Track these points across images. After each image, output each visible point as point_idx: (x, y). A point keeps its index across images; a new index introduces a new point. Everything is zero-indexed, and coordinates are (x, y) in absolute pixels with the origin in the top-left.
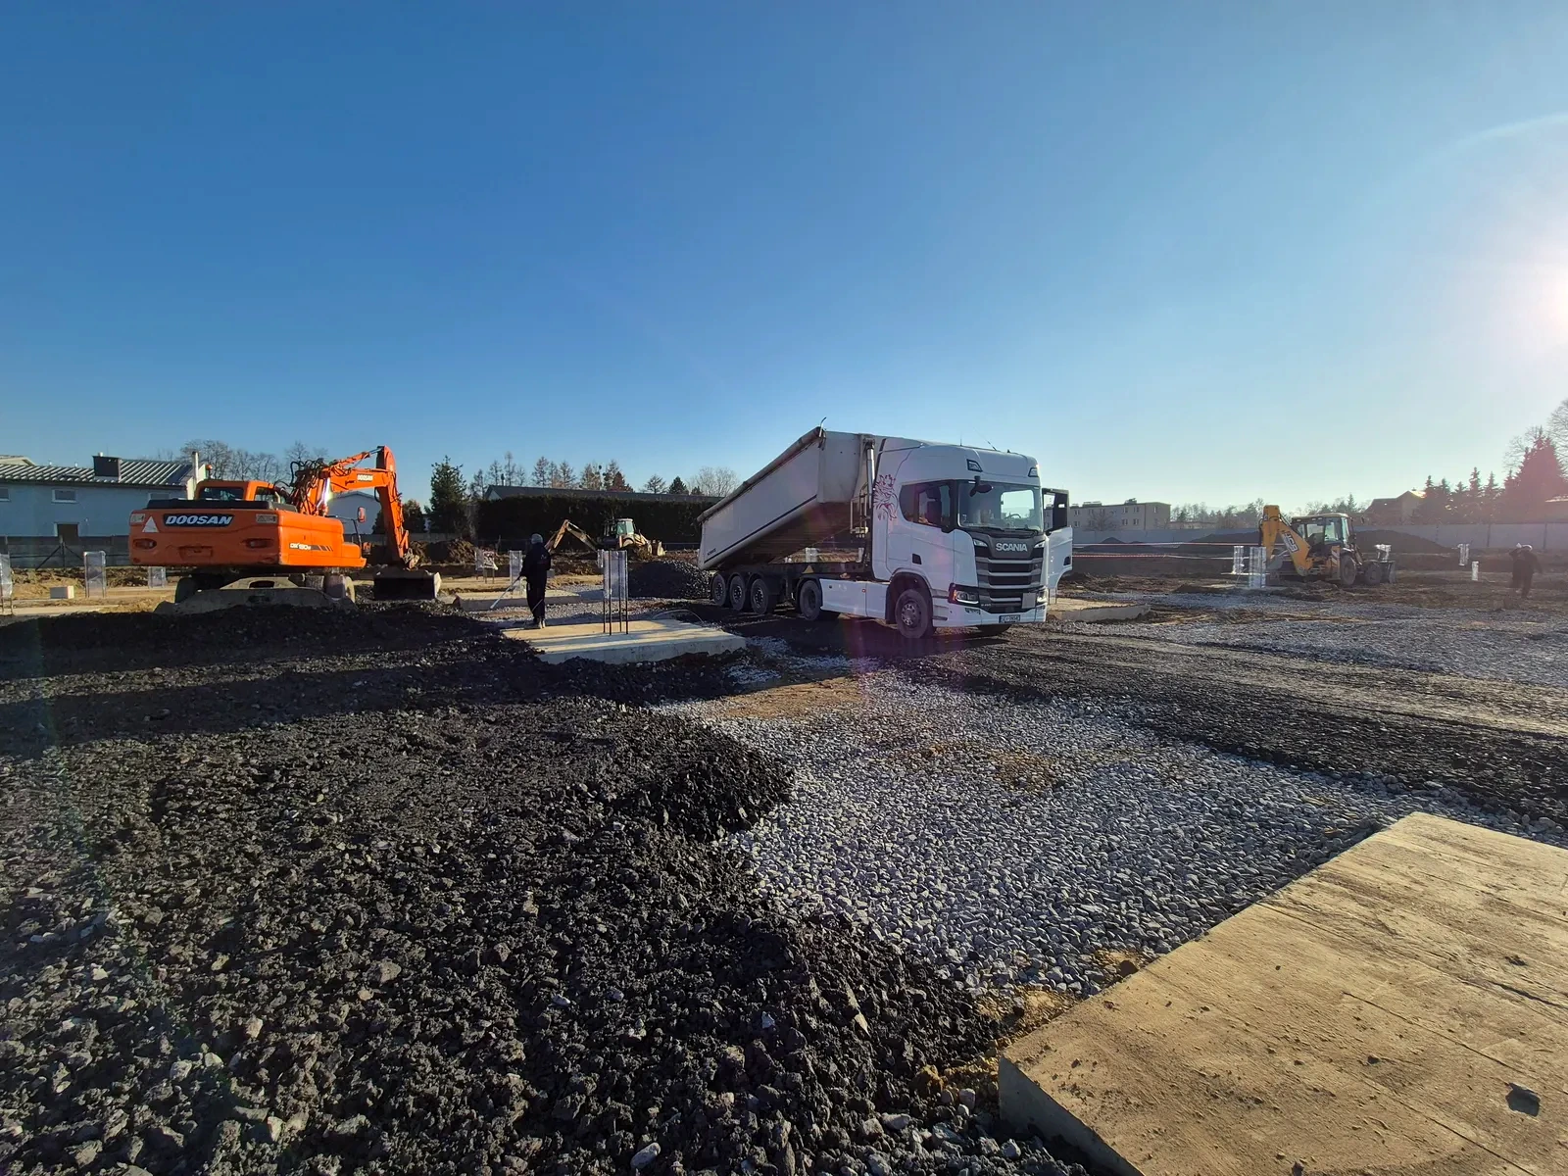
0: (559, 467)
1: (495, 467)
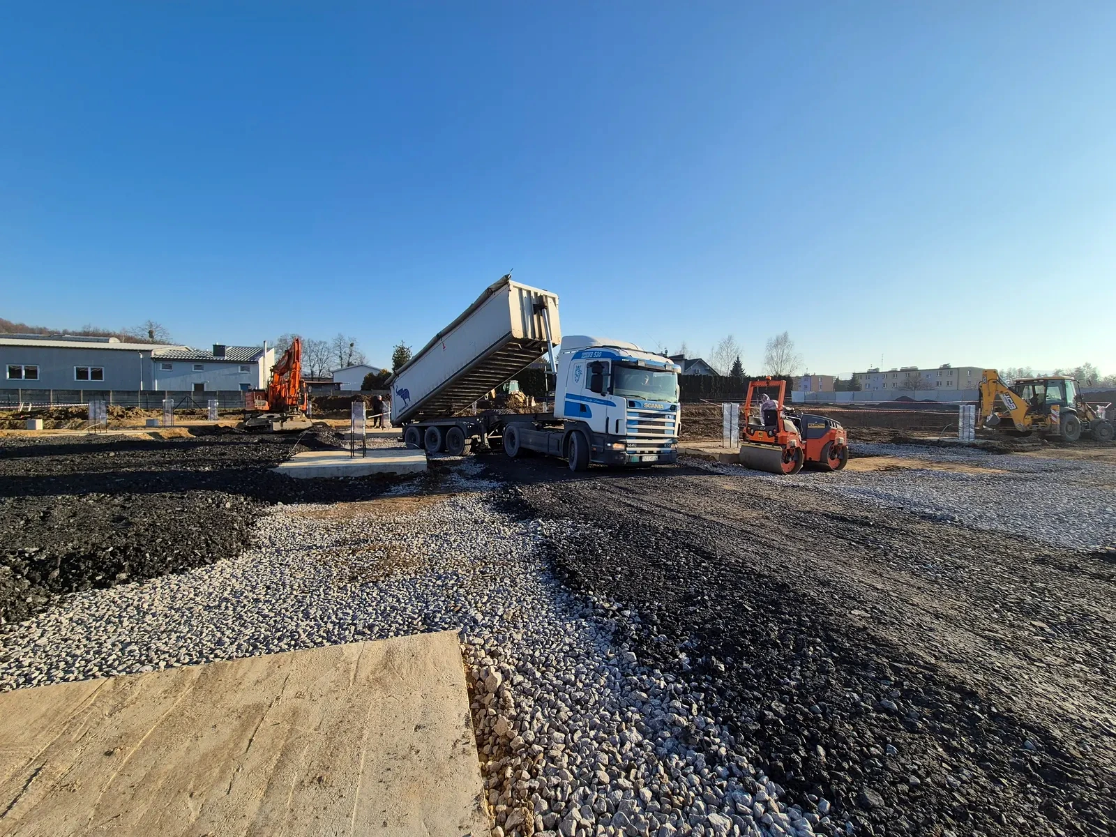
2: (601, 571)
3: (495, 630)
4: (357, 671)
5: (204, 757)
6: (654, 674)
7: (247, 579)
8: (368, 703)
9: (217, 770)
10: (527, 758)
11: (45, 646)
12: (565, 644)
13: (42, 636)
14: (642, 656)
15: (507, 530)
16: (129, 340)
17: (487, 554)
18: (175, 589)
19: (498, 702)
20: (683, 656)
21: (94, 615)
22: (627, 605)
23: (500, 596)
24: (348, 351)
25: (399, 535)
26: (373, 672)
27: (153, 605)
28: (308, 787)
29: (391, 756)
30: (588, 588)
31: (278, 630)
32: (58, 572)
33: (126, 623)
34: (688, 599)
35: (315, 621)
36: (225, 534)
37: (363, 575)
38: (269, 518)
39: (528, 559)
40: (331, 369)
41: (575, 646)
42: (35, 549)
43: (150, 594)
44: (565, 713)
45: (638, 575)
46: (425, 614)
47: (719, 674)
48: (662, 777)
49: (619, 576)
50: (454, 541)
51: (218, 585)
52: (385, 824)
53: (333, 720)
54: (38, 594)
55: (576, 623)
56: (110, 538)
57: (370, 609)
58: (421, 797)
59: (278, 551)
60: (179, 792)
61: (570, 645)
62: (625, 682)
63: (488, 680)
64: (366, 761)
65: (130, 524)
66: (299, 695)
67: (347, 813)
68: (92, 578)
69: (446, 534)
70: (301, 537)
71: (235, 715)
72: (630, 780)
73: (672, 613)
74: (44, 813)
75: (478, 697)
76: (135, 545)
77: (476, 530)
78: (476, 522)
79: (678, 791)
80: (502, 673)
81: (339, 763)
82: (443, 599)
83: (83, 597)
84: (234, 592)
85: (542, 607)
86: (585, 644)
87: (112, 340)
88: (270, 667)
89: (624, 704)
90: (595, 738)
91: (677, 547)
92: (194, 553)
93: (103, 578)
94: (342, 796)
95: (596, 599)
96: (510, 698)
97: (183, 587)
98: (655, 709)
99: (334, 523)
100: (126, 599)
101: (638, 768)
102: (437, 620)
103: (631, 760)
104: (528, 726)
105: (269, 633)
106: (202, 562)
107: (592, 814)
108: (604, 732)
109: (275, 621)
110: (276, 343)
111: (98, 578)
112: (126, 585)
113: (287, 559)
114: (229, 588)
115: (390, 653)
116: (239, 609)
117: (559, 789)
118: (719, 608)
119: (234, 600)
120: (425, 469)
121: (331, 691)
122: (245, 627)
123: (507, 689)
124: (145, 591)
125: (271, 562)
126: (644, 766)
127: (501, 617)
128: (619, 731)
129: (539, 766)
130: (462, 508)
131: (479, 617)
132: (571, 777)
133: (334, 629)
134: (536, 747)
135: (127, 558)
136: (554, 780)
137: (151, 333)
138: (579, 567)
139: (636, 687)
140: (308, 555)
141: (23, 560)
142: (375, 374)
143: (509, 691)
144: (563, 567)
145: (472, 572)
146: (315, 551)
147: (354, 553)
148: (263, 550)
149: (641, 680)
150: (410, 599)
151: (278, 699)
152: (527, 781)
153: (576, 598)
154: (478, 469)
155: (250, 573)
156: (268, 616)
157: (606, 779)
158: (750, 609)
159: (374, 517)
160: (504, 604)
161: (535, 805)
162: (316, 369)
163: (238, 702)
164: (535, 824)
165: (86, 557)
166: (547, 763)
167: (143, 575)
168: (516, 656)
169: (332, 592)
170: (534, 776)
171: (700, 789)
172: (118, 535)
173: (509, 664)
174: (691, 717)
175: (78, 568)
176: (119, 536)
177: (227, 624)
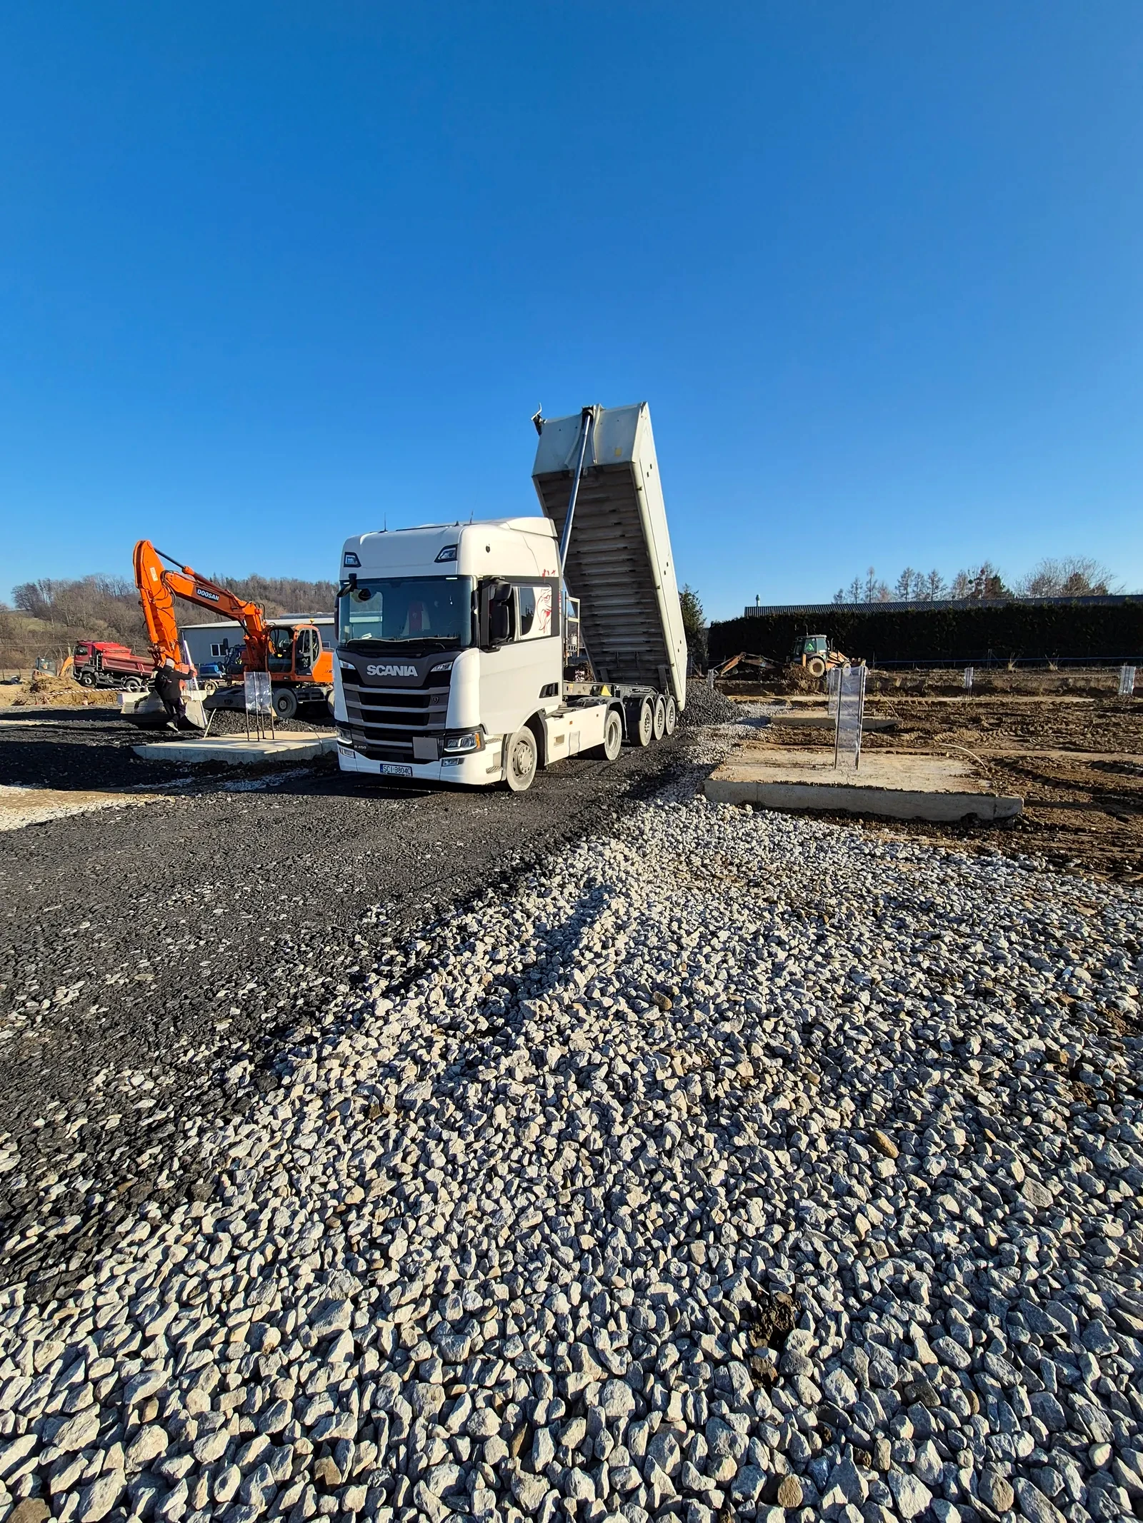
0: (926, 578)
1: (856, 586)
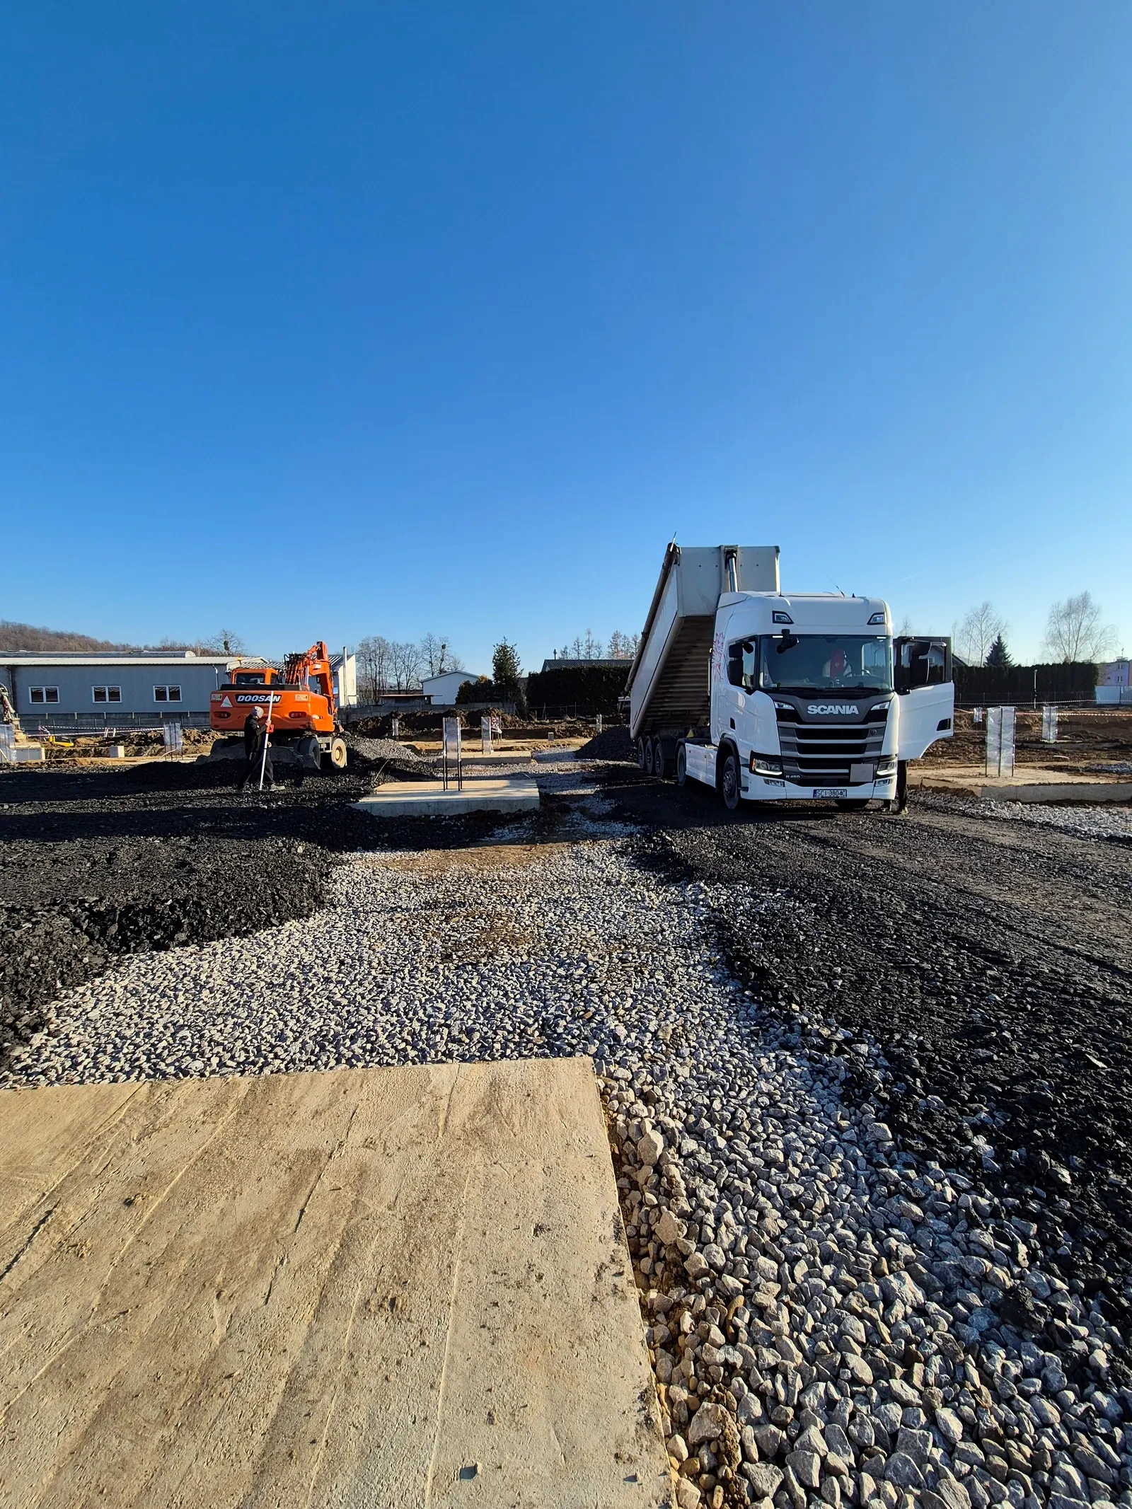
2: (808, 971)
3: (647, 1056)
4: (449, 1113)
5: (241, 1229)
6: (928, 1170)
7: (319, 949)
8: (464, 1172)
9: (255, 1257)
10: (714, 1298)
11: (96, 1021)
12: (761, 1093)
13: (95, 1007)
14: (905, 1135)
15: (654, 896)
16: (205, 653)
17: (627, 931)
18: (237, 958)
19: (659, 1182)
20: (980, 1141)
21: (149, 985)
22: (860, 1034)
23: (651, 999)
24: (439, 654)
25: (506, 898)
26: (472, 1117)
27: (211, 976)
28: (375, 1313)
29: (499, 1279)
30: (790, 999)
31: (351, 1026)
32: (117, 926)
33: (181, 999)
34: (973, 1034)
35: (398, 1015)
36: (295, 887)
37: (460, 953)
38: (347, 868)
39: (689, 944)
40: (421, 679)
41: (778, 1098)
42: (95, 898)
43: (209, 962)
44: (774, 1221)
45: (872, 984)
46: (544, 1019)
47: (1062, 1189)
48: (979, 1392)
49: (840, 982)
50: (580, 909)
51: (285, 954)
52: (491, 1419)
53: (414, 1194)
54: (95, 953)
55: (777, 1057)
56: (171, 887)
57: (468, 1005)
58: (550, 1373)
59: (355, 912)
60: (204, 1285)
61: (770, 1095)
62: (874, 1178)
63: (642, 1143)
64: (461, 1280)
65: (192, 871)
66: (369, 1144)
67: (431, 1381)
68: (150, 937)
69: (568, 899)
70: (383, 894)
71: (285, 1164)
72: (913, 1387)
73: (946, 1057)
74: (43, 1286)
75: (626, 1168)
76: (195, 899)
77: (611, 895)
78: (609, 883)
79: (1017, 1430)
80: (663, 1132)
81: (420, 1276)
82: (567, 997)
83: (140, 961)
84: (302, 966)
85: (718, 1023)
86: (795, 1096)
87: (189, 654)
88: (333, 1091)
89: (879, 1220)
90: (833, 1281)
91: (935, 939)
92: (259, 910)
93: (162, 937)
94: (423, 1343)
95: (806, 1020)
96: (679, 1178)
97: (246, 955)
98: (941, 1241)
99: (423, 877)
100: (183, 967)
101: (927, 1363)
102: (560, 1030)
103: (909, 1341)
104: (712, 1236)
105: (340, 1028)
106: (268, 924)
107: (848, 1447)
108: (849, 1272)
109: (348, 1012)
110: (357, 649)
111: (156, 937)
112: (185, 948)
113: (367, 924)
114: (296, 960)
115: (495, 1086)
116: (306, 989)
117: (780, 1377)
118: (1036, 1056)
119: (302, 977)
120: (537, 806)
121: (413, 1143)
122: (312, 1017)
123: (673, 1163)
124: (204, 957)
125: (347, 926)
126: (937, 1360)
127: (655, 1034)
128: (879, 1275)
129: (738, 1321)
130: (589, 861)
131: (621, 1031)
132: (799, 1358)
133: (421, 1030)
134: (731, 1281)
135: (186, 914)
136: (770, 1357)
137: (226, 643)
138: (771, 962)
139: (896, 1191)
140: (392, 920)
141: (83, 911)
142: (473, 682)
143: (677, 1165)
144: (746, 961)
145: (607, 959)
146: (399, 915)
147: (447, 920)
148: (339, 910)
149: (906, 1178)
150: (522, 994)
151: (340, 1145)
152: (719, 1347)
153: (772, 1015)
154: (607, 806)
155: (322, 940)
156: (339, 1004)
157: (866, 1374)
158: (1100, 1064)
159: (473, 870)
160: (657, 1014)
161: (738, 1400)
162: (403, 678)
163: (289, 1144)
164: (742, 1443)
165: (145, 911)
166: (751, 1319)
167: (203, 936)
168: (682, 1104)
169: (418, 975)
170: (732, 1340)
171: (1064, 1434)
172: (179, 884)
173: (673, 1117)
174: (1016, 1270)
175: (136, 924)
176: (181, 886)
177: (291, 1011)
